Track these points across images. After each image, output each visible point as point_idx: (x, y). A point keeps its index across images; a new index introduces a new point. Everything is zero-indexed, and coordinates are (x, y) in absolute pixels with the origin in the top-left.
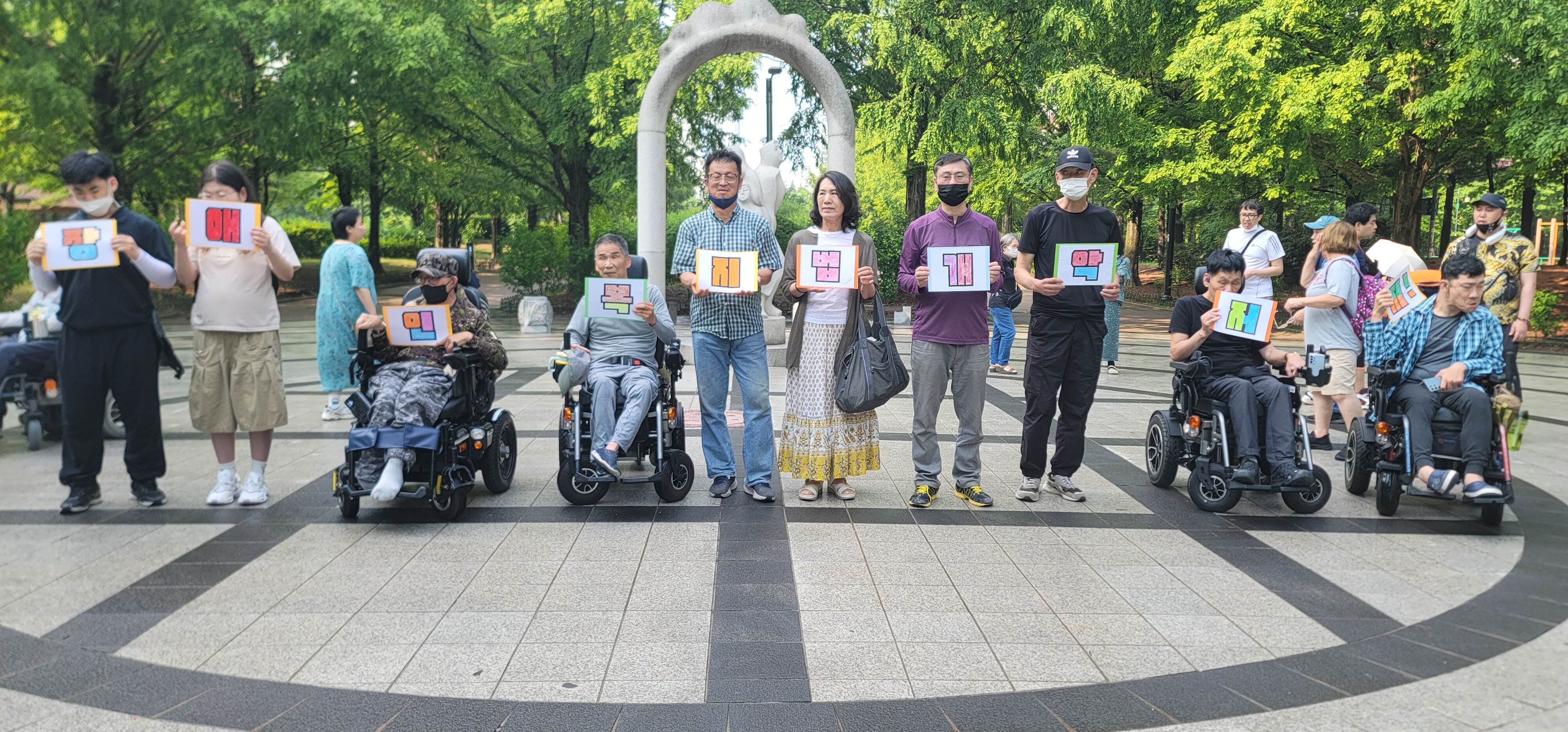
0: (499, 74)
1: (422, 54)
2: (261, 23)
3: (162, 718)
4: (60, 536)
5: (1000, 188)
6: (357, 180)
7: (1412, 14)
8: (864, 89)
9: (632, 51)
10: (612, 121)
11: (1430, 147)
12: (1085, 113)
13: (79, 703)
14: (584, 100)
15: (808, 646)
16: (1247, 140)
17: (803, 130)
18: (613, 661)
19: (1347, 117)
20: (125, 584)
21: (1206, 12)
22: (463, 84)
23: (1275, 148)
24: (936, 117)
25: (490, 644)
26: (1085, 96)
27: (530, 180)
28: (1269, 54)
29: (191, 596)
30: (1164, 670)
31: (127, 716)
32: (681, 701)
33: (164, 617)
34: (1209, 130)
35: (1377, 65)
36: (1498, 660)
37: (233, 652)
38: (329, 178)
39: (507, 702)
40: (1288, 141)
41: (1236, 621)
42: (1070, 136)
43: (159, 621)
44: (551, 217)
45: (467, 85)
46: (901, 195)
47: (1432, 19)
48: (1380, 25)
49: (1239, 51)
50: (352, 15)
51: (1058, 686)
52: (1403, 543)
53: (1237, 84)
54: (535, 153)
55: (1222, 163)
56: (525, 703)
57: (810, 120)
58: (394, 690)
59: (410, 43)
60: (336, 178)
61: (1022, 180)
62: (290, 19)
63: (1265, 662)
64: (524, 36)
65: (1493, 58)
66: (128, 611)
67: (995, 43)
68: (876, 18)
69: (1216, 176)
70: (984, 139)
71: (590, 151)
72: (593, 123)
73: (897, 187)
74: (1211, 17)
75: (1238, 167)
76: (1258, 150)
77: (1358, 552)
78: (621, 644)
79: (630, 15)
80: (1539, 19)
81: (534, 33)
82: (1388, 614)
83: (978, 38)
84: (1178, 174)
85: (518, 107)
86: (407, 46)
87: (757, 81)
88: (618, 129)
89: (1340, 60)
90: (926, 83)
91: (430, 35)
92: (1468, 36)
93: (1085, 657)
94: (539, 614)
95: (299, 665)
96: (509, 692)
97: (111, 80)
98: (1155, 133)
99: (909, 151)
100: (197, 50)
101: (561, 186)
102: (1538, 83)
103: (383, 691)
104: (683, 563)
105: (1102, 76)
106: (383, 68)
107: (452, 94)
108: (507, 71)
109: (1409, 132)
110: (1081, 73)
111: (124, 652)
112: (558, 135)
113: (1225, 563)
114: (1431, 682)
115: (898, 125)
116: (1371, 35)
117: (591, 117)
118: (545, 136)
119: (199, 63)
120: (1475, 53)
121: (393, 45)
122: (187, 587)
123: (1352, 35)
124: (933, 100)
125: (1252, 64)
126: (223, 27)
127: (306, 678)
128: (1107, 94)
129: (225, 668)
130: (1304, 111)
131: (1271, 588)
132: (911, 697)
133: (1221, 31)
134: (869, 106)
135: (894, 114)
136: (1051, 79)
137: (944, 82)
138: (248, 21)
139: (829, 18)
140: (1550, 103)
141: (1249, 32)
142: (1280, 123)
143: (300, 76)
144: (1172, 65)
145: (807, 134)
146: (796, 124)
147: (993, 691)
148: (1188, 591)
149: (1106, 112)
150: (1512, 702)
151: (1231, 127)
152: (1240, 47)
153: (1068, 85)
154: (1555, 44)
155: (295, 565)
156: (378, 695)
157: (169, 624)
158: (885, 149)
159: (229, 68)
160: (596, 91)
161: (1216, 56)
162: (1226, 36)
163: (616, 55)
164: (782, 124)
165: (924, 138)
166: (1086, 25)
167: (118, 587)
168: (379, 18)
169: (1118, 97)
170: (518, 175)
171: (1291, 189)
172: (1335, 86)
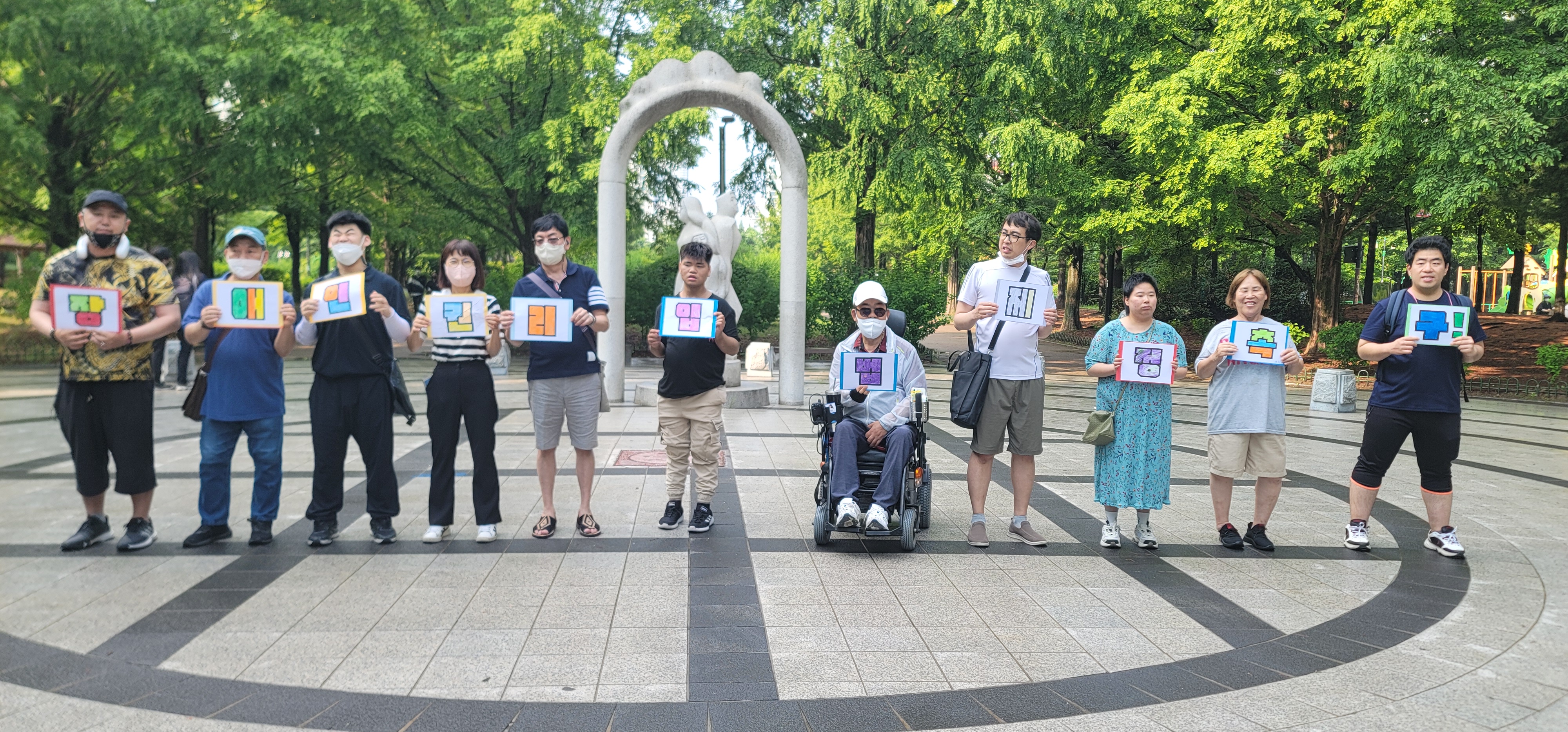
0: (458, 120)
1: (382, 100)
2: (220, 67)
3: (214, 718)
4: (79, 567)
5: (947, 233)
6: (306, 220)
7: (1327, 77)
8: (814, 137)
9: (588, 98)
10: (570, 167)
11: (1347, 203)
12: (1026, 164)
13: (137, 706)
14: (541, 146)
15: (774, 656)
16: (1178, 192)
17: (754, 176)
18: (604, 669)
19: (1269, 173)
20: (152, 608)
21: (1139, 71)
22: (423, 130)
23: (1203, 200)
24: (884, 166)
25: (494, 656)
26: (1024, 148)
27: (485, 223)
28: (1197, 112)
29: (216, 618)
30: (1080, 672)
31: (183, 717)
32: (667, 700)
33: (195, 636)
34: (1143, 182)
35: (1296, 123)
36: (1361, 662)
37: (266, 664)
38: (277, 217)
39: (516, 703)
40: (1215, 194)
41: (1144, 632)
42: (1011, 187)
43: (191, 638)
44: (499, 257)
45: (426, 130)
46: (851, 238)
47: (1347, 82)
48: (1298, 87)
49: (1169, 107)
50: (313, 61)
51: (990, 685)
52: (1294, 566)
53: (1168, 139)
54: (489, 197)
55: (1156, 213)
56: (532, 704)
57: (762, 165)
58: (414, 694)
59: (371, 89)
60: (284, 217)
61: (967, 226)
62: (251, 63)
63: (1165, 665)
64: (483, 84)
65: (1401, 120)
66: (160, 631)
67: (940, 97)
68: (826, 72)
69: (1150, 226)
70: (930, 185)
71: (546, 196)
72: (551, 168)
73: (846, 229)
74: (1144, 74)
75: (1171, 217)
76: (1188, 202)
77: (1255, 575)
78: (609, 654)
79: (587, 65)
80: (1443, 84)
81: (493, 80)
82: (1273, 625)
83: (924, 91)
84: (1114, 223)
85: (473, 151)
86: (368, 92)
87: (711, 130)
88: (576, 175)
89: (1264, 118)
90: (874, 134)
91: (390, 82)
92: (1379, 99)
93: (1014, 662)
94: (533, 631)
95: (327, 674)
96: (515, 694)
97: (66, 121)
98: (1093, 184)
99: (858, 198)
100: (156, 93)
101: (516, 230)
102: (1442, 144)
103: (405, 694)
104: (658, 588)
105: (1042, 129)
106: (344, 113)
107: (410, 140)
108: (465, 118)
109: (1325, 187)
110: (1021, 127)
111: (167, 665)
112: (516, 179)
113: (1139, 584)
114: (1301, 679)
115: (847, 174)
116: (1289, 97)
117: (548, 163)
118: (502, 182)
119: (159, 106)
120: (1385, 115)
121: (354, 91)
122: (210, 610)
123: (1273, 97)
124: (880, 150)
125: (1181, 120)
126: (183, 71)
127: (333, 685)
128: (1046, 147)
129: (261, 678)
130: (1230, 167)
131: (1177, 605)
132: (864, 695)
133: (1153, 88)
134: (819, 155)
135: (844, 162)
136: (992, 134)
137: (892, 133)
138: (208, 65)
139: (781, 69)
140: (1452, 163)
141: (1179, 90)
142: (1207, 177)
143: (259, 120)
144: (1107, 120)
145: (758, 179)
146: (747, 169)
147: (934, 690)
148: (1105, 608)
149: (1045, 164)
150: (1367, 695)
151: (1163, 179)
152: (1171, 104)
153: (1009, 138)
154: (1458, 108)
155: (305, 591)
156: (402, 698)
157: (199, 642)
158: (834, 197)
159: (188, 111)
160: (554, 138)
161: (1148, 112)
162: (1158, 94)
163: (574, 103)
164: (734, 169)
165: (872, 186)
166: (1026, 80)
167: (146, 610)
168: (340, 64)
169: (1057, 149)
170: (473, 217)
171: (1219, 240)
172: (1258, 144)
